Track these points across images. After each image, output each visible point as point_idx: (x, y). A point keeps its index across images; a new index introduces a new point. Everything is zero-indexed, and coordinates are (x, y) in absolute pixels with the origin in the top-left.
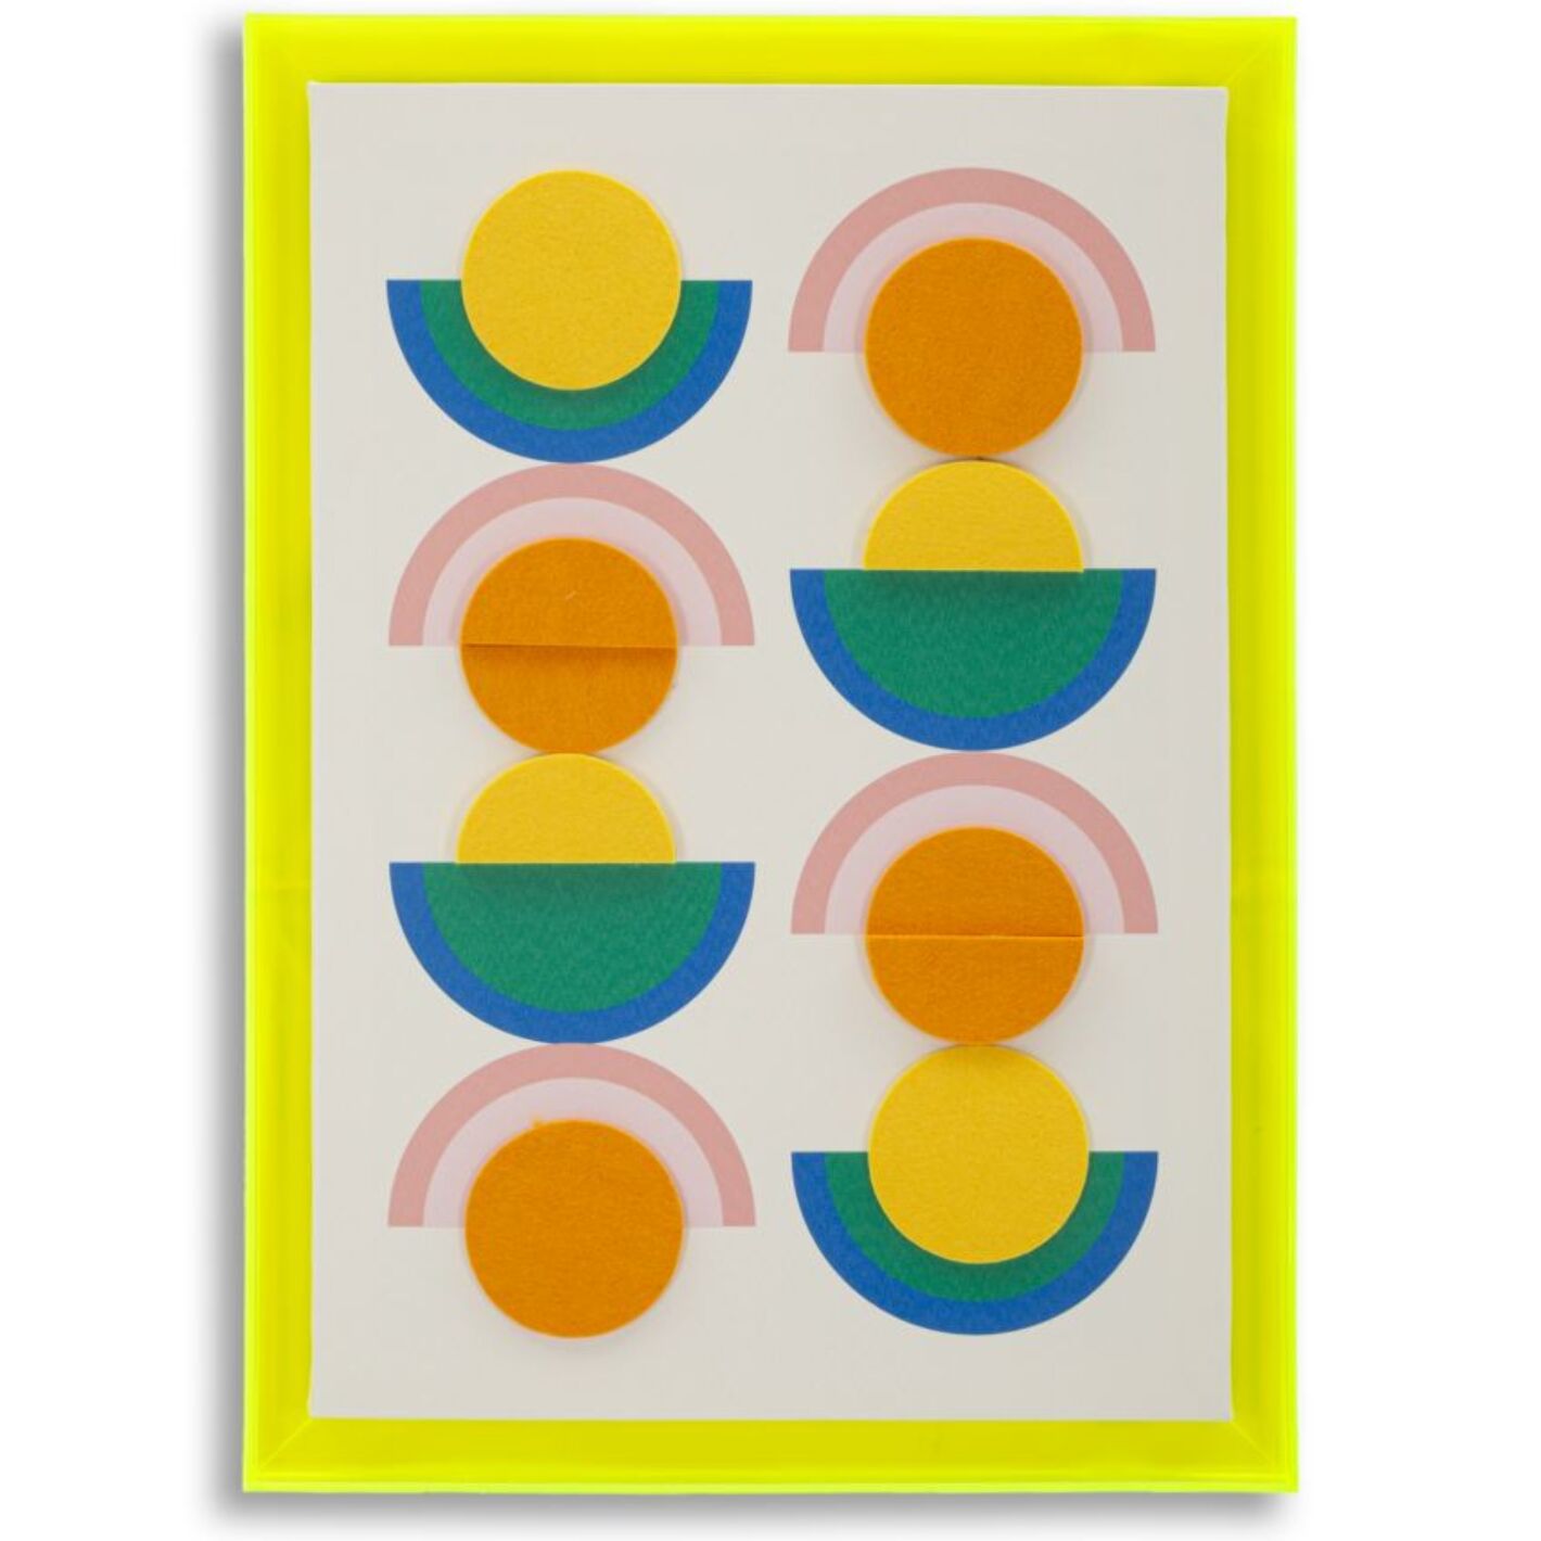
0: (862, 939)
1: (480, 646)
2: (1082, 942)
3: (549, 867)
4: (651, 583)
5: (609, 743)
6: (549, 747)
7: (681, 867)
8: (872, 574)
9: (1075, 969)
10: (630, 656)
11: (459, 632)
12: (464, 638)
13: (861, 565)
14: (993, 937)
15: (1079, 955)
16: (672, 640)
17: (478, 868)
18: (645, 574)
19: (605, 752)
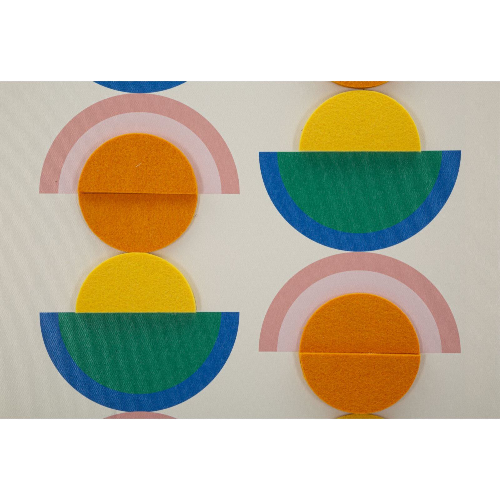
0: (298, 354)
1: (90, 193)
2: (419, 357)
3: (127, 314)
4: (182, 158)
5: (160, 247)
6: (127, 249)
7: (199, 314)
8: (304, 154)
9: (415, 372)
10: (171, 199)
11: (77, 186)
12: (80, 188)
13: (298, 149)
14: (369, 354)
15: (418, 364)
16: (194, 190)
17: (88, 315)
18: (180, 154)
19: (159, 252)
